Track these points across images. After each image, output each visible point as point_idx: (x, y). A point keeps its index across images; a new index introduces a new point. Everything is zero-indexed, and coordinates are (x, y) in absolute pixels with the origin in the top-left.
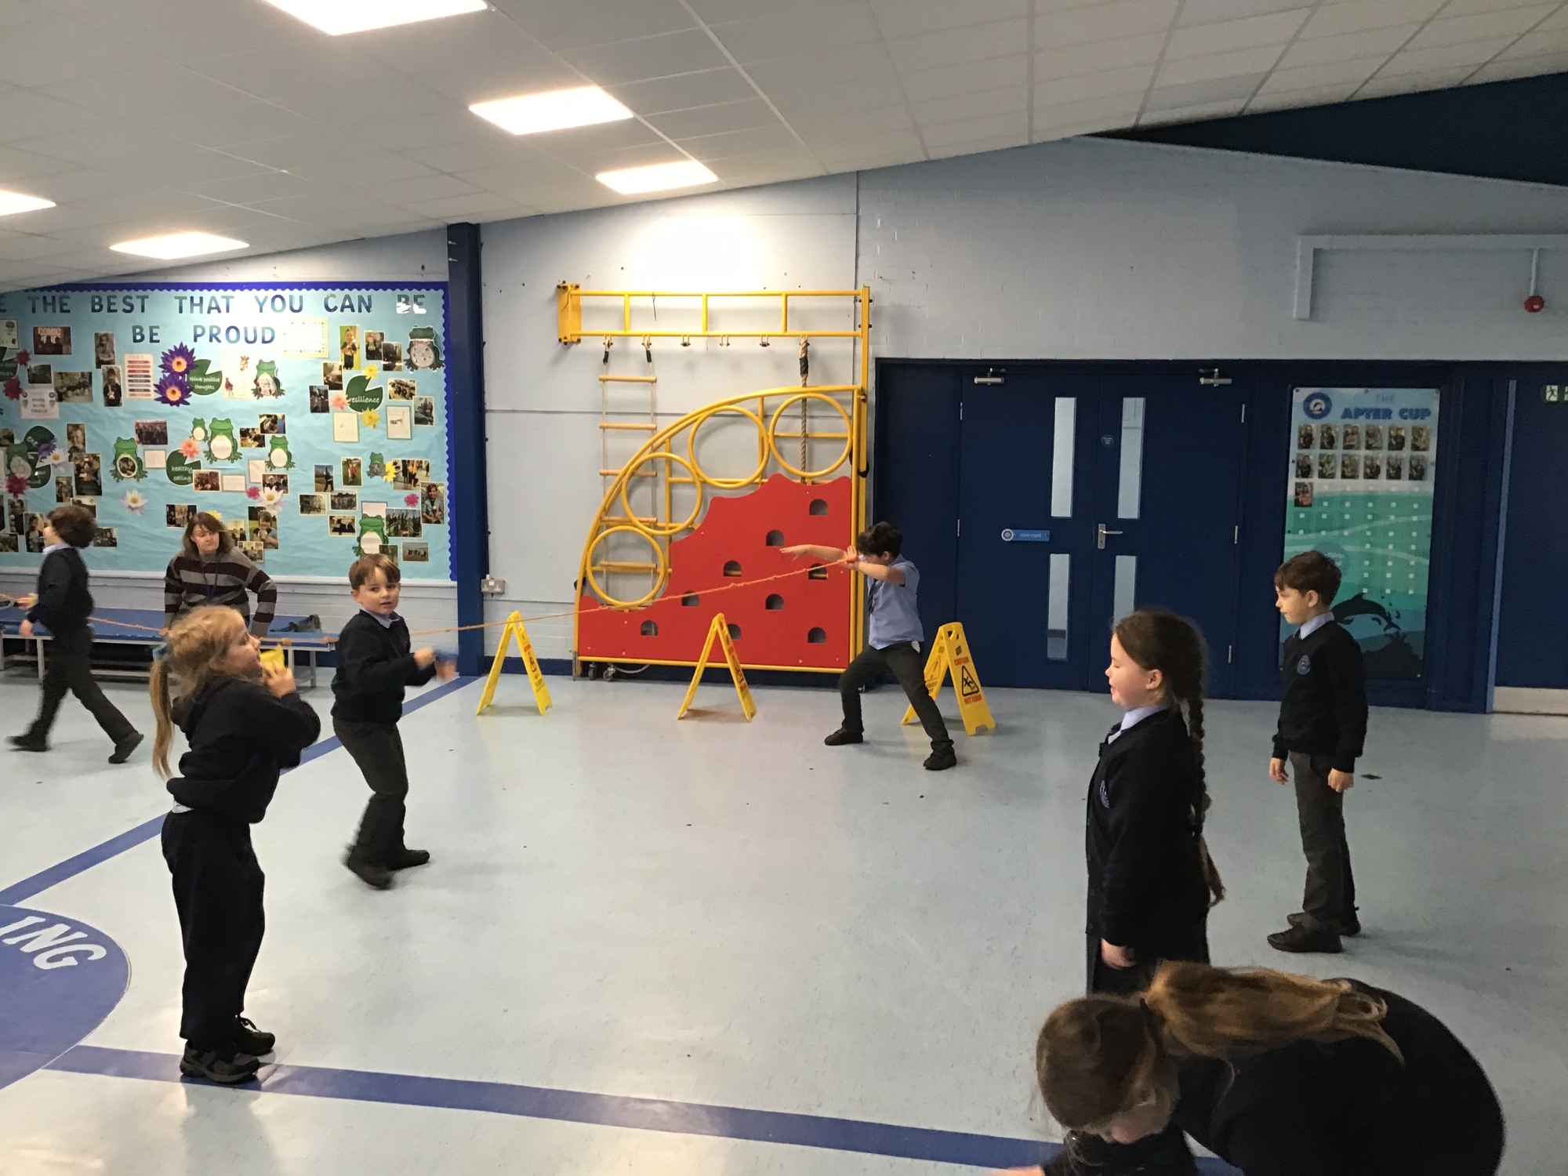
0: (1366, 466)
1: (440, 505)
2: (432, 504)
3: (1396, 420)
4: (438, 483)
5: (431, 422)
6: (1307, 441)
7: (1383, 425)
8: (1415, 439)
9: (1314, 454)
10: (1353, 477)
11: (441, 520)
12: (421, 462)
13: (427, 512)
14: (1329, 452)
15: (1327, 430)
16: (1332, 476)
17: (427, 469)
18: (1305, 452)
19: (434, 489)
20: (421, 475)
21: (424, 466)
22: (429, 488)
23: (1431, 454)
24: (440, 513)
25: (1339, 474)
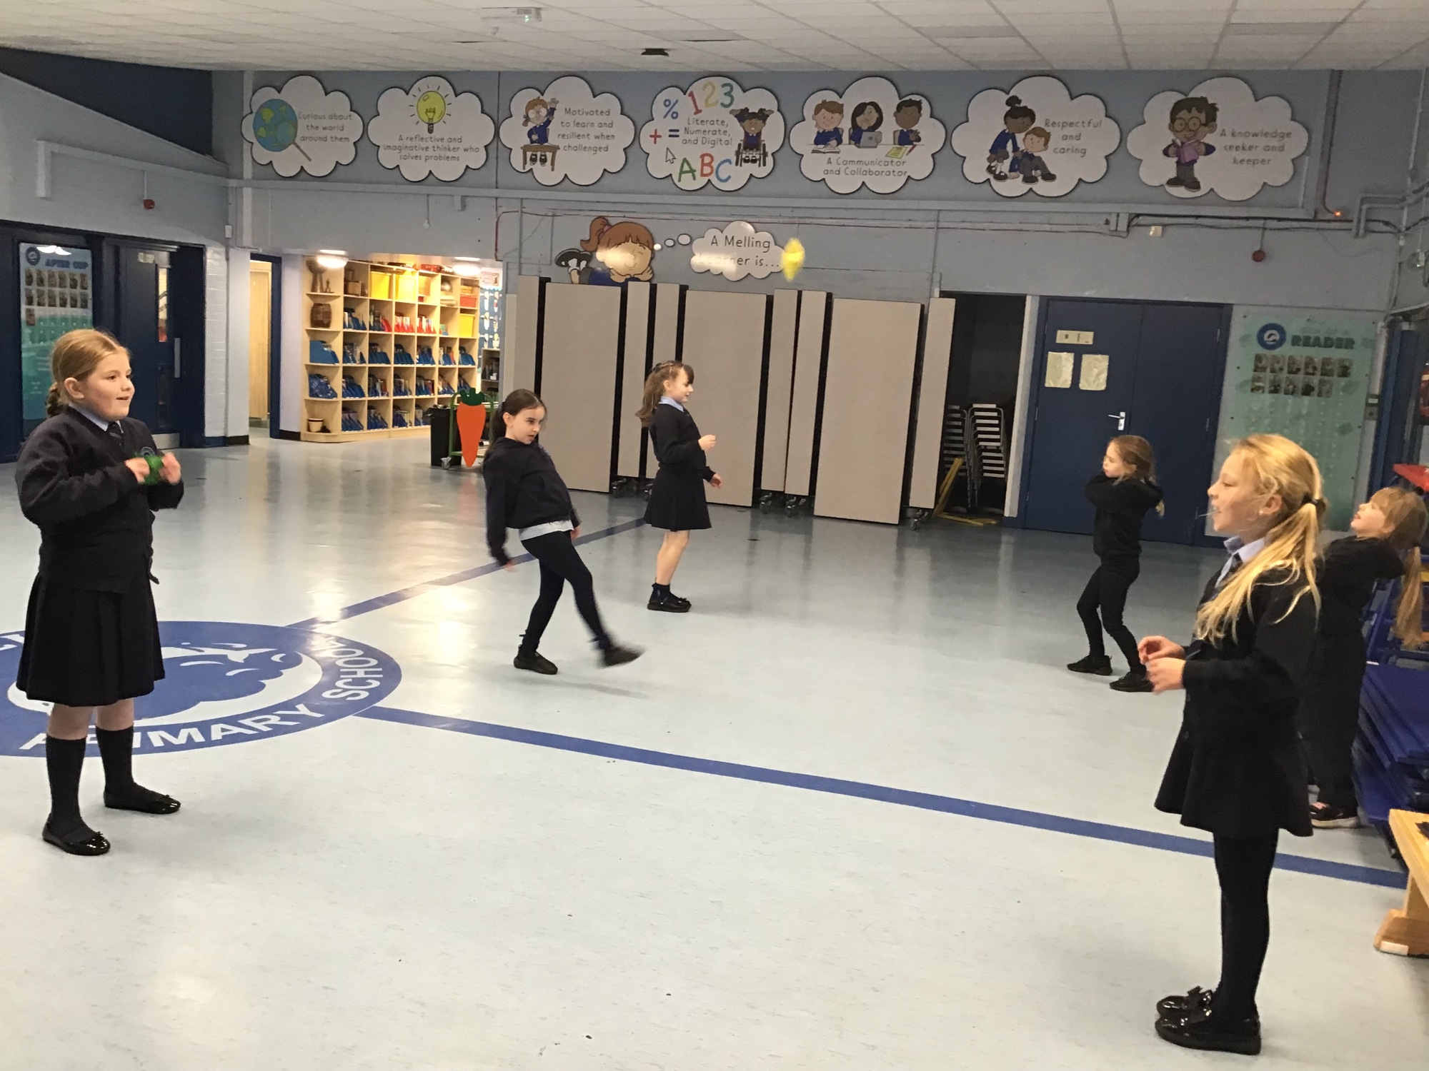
0: (60, 299)
3: (72, 269)
6: (29, 282)
7: (67, 271)
8: (82, 282)
9: (34, 289)
10: (54, 306)
14: (41, 288)
15: (39, 273)
16: (44, 305)
18: (30, 287)
23: (89, 292)
25: (47, 304)
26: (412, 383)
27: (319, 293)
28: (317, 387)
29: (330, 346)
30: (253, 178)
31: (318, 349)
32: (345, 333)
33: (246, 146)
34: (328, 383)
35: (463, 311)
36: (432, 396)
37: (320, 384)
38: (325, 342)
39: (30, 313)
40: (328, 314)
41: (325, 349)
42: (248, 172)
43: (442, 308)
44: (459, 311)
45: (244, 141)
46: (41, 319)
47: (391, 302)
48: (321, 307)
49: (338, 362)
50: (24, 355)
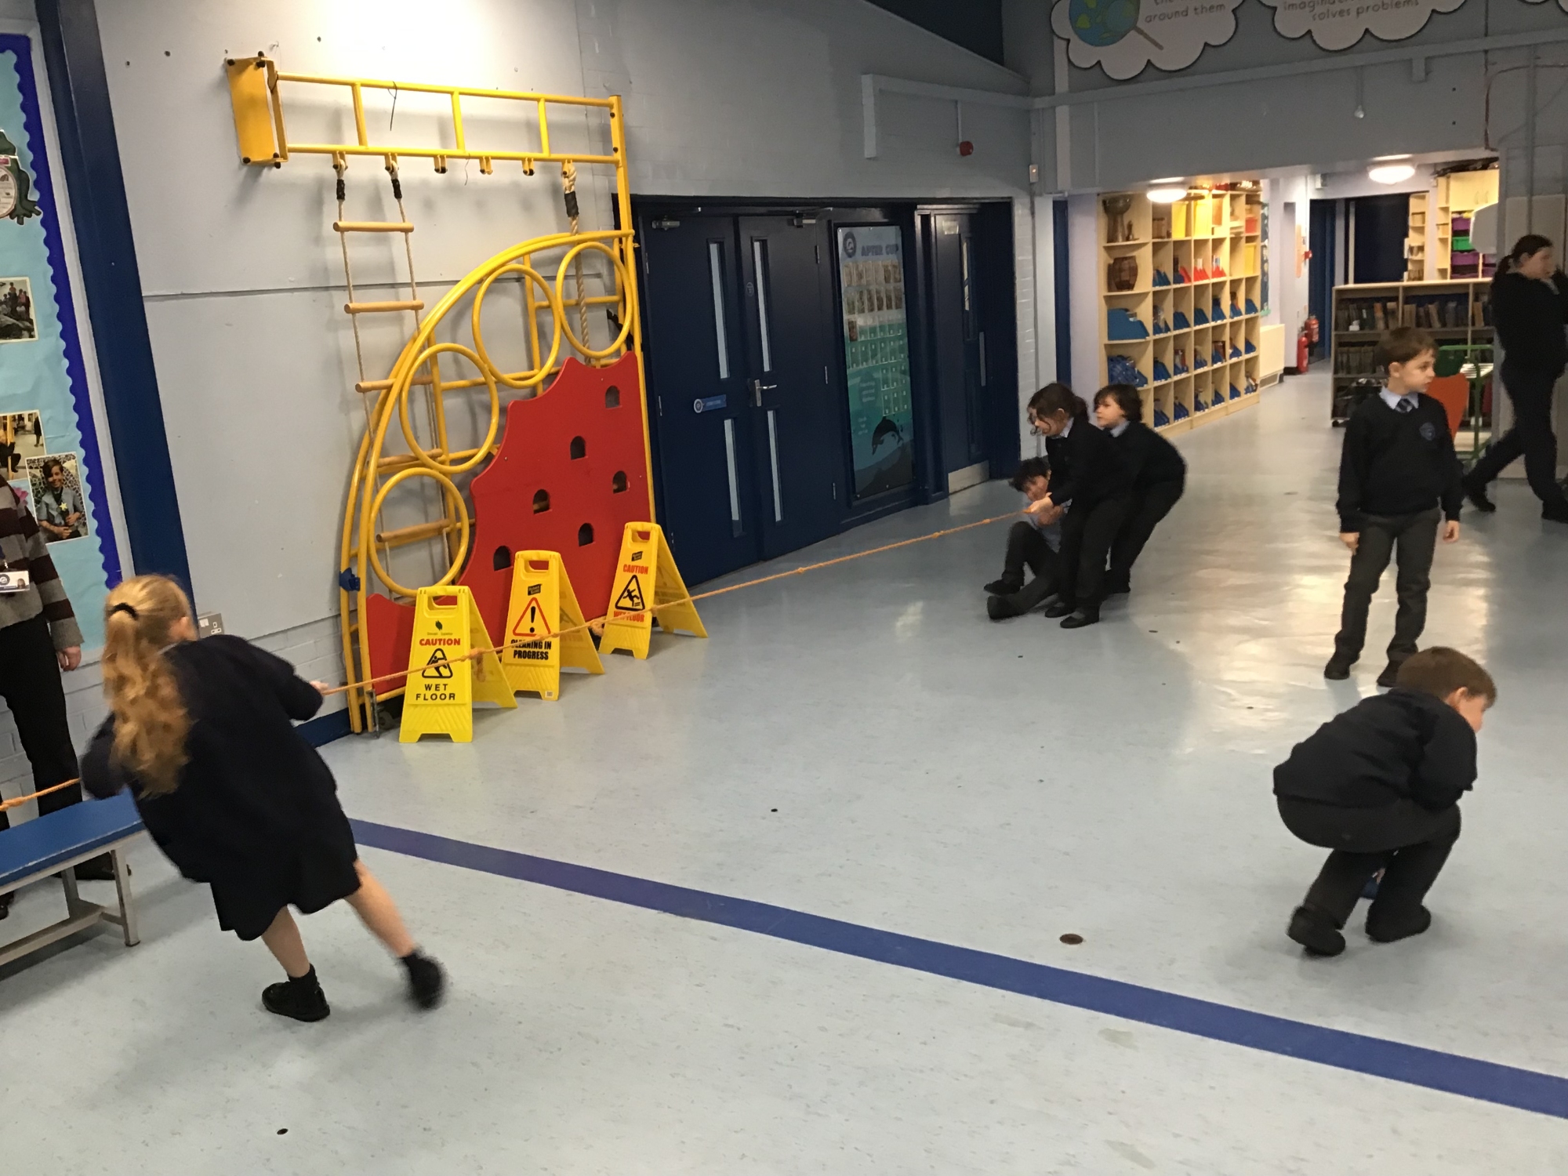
0: (878, 299)
1: (74, 497)
2: (59, 500)
3: (886, 255)
4: (63, 454)
5: (30, 332)
8: (894, 273)
9: (854, 291)
10: (873, 310)
11: (81, 530)
12: (21, 418)
13: (50, 519)
15: (857, 267)
16: (864, 312)
17: (37, 431)
19: (55, 469)
20: (25, 447)
21: (29, 425)
22: (47, 467)
23: (902, 287)
24: (78, 514)
25: (866, 309)
26: (1207, 351)
27: (1121, 243)
28: (1121, 372)
29: (1134, 315)
30: (1071, 91)
31: (1120, 321)
32: (1155, 293)
33: (1060, 45)
34: (1133, 367)
35: (1250, 239)
36: (1224, 364)
37: (1126, 369)
38: (1127, 310)
39: (852, 325)
40: (1134, 271)
41: (1131, 319)
42: (1062, 83)
43: (1232, 239)
44: (1244, 240)
45: (1055, 38)
46: (863, 331)
47: (1189, 241)
48: (1126, 262)
49: (1146, 334)
50: (850, 384)
